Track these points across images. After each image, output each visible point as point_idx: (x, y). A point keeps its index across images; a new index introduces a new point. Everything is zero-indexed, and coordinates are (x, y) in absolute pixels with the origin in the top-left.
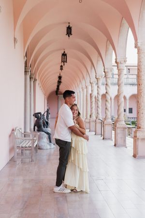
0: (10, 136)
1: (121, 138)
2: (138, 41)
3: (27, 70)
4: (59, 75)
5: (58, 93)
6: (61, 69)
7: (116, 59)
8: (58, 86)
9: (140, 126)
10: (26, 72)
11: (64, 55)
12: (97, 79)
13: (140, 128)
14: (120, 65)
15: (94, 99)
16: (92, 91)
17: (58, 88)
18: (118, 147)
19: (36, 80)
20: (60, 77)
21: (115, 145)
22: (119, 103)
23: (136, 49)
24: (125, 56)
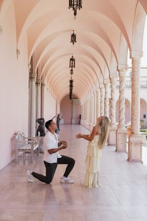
0: (12, 140)
1: (122, 143)
2: (132, 52)
3: (33, 76)
4: (70, 79)
5: (72, 97)
6: (72, 73)
7: (117, 67)
8: (71, 90)
9: (133, 131)
10: (31, 78)
11: (72, 59)
12: (105, 84)
13: (133, 133)
14: (121, 72)
15: (103, 105)
16: (101, 96)
17: (71, 92)
18: (119, 152)
19: (44, 85)
20: (71, 82)
21: (116, 151)
22: (120, 110)
23: (131, 59)
24: (126, 64)
